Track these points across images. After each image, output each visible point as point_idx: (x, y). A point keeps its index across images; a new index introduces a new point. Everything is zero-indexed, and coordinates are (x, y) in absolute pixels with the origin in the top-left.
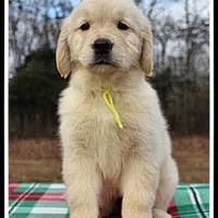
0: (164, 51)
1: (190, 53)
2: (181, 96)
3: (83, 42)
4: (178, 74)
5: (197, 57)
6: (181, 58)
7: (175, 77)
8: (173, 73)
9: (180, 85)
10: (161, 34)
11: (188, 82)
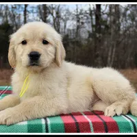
0: (65, 26)
1: (78, 27)
2: (74, 49)
3: (23, 52)
4: (72, 37)
5: (82, 30)
6: (73, 30)
7: (71, 39)
8: (70, 37)
9: (73, 43)
10: (64, 18)
11: (77, 42)
